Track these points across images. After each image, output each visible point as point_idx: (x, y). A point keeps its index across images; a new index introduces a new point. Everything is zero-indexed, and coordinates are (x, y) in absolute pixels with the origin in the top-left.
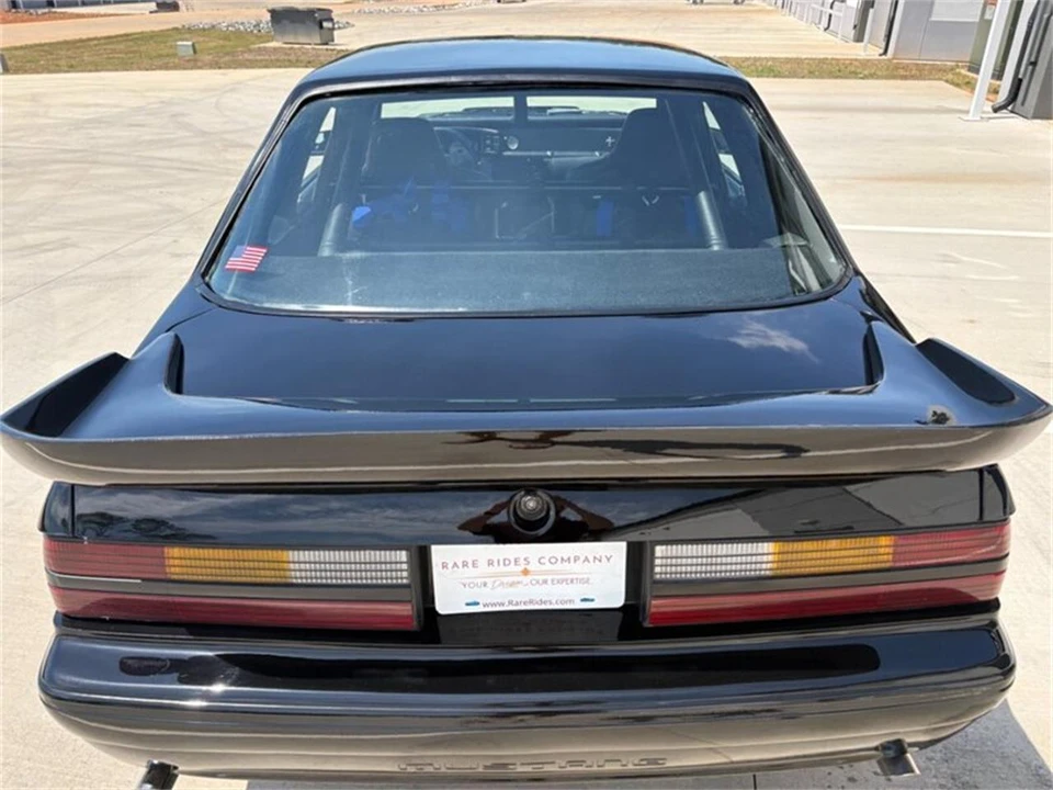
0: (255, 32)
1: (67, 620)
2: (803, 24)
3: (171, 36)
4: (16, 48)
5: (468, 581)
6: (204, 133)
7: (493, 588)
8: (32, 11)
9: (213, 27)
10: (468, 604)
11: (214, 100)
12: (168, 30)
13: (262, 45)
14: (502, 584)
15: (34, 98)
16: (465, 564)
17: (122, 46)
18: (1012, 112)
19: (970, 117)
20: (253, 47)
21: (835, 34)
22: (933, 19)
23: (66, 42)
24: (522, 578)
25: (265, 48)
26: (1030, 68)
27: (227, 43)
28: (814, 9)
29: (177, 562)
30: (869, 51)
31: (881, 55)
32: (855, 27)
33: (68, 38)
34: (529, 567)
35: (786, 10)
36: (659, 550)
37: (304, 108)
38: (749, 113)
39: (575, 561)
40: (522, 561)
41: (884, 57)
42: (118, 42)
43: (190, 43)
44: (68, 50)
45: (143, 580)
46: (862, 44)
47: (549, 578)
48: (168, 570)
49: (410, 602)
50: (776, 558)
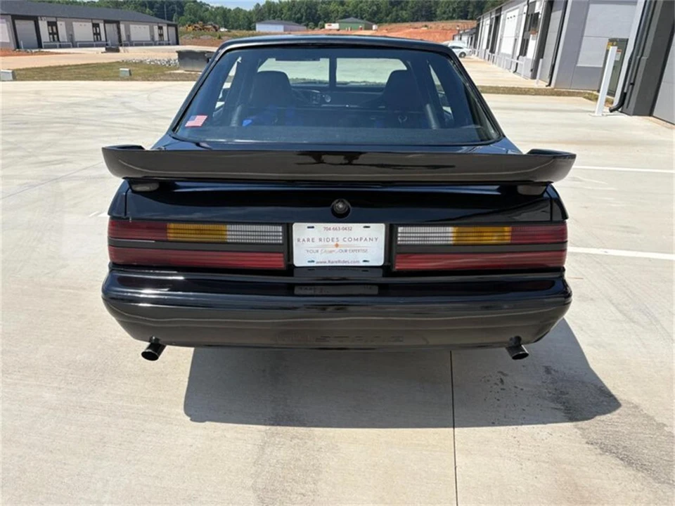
0: (167, 65)
1: (114, 266)
2: (500, 69)
3: (115, 66)
4: (20, 70)
5: (309, 249)
6: (141, 112)
7: (322, 253)
8: (29, 50)
9: (141, 61)
10: (309, 262)
11: (146, 96)
12: (113, 63)
13: (172, 72)
14: (325, 251)
15: (37, 92)
16: (308, 240)
17: (85, 71)
18: (621, 112)
19: (596, 114)
20: (166, 72)
21: (520, 74)
22: (579, 65)
23: (50, 67)
24: (335, 249)
25: (174, 73)
26: (631, 86)
27: (150, 71)
28: (507, 60)
29: (172, 231)
30: (540, 84)
31: (547, 86)
32: (532, 70)
33: (52, 65)
34: (338, 243)
35: (490, 62)
36: (400, 229)
37: (228, 53)
38: (451, 63)
39: (361, 240)
40: (335, 240)
41: (548, 87)
42: (83, 68)
43: (127, 70)
44: (52, 71)
45: (156, 241)
46: (535, 81)
47: (348, 249)
48: (168, 235)
49: (282, 253)
50: (455, 235)
